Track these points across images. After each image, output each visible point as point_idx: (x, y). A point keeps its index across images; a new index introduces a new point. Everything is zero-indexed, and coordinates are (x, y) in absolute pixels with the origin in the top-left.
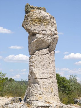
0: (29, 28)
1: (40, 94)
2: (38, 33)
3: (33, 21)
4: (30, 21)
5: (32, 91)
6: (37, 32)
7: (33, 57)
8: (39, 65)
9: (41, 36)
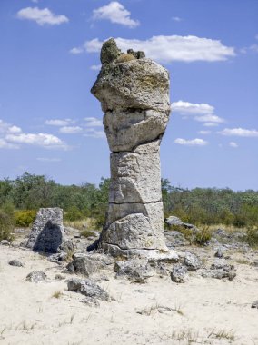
0: (135, 95)
1: (150, 235)
2: (151, 109)
3: (142, 80)
4: (138, 81)
5: (132, 229)
6: (149, 104)
7: (132, 157)
8: (146, 175)
9: (156, 114)
